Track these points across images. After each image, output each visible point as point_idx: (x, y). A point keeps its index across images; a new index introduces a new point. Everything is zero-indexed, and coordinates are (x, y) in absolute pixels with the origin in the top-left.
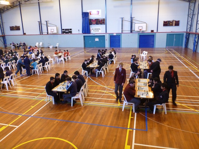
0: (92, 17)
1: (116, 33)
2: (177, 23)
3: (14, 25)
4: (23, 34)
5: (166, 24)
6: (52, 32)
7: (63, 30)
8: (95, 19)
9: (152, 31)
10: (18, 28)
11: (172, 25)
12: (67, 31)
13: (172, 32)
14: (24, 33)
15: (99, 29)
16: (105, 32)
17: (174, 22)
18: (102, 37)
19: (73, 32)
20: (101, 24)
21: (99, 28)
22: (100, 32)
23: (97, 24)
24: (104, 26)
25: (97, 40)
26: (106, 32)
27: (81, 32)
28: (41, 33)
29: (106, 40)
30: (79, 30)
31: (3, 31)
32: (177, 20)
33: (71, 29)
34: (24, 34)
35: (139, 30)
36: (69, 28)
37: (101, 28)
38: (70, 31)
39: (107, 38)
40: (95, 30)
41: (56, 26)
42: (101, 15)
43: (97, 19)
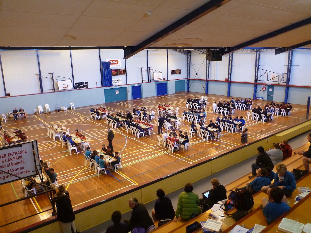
0: (113, 67)
1: (137, 84)
2: (180, 72)
5: (174, 72)
6: (66, 88)
8: (116, 70)
9: (164, 79)
11: (177, 73)
12: (81, 85)
13: (177, 79)
14: (7, 93)
15: (119, 80)
16: (125, 83)
17: (178, 71)
18: (123, 90)
19: (89, 87)
20: (122, 74)
21: (119, 79)
22: (120, 83)
23: (117, 74)
24: (124, 76)
25: (117, 92)
26: (127, 83)
27: (99, 84)
29: (129, 91)
30: (96, 83)
32: (179, 69)
33: (87, 83)
34: (8, 95)
35: (157, 79)
36: (84, 81)
37: (121, 79)
38: (85, 84)
39: (129, 89)
40: (115, 82)
41: (70, 80)
42: (120, 65)
43: (118, 70)
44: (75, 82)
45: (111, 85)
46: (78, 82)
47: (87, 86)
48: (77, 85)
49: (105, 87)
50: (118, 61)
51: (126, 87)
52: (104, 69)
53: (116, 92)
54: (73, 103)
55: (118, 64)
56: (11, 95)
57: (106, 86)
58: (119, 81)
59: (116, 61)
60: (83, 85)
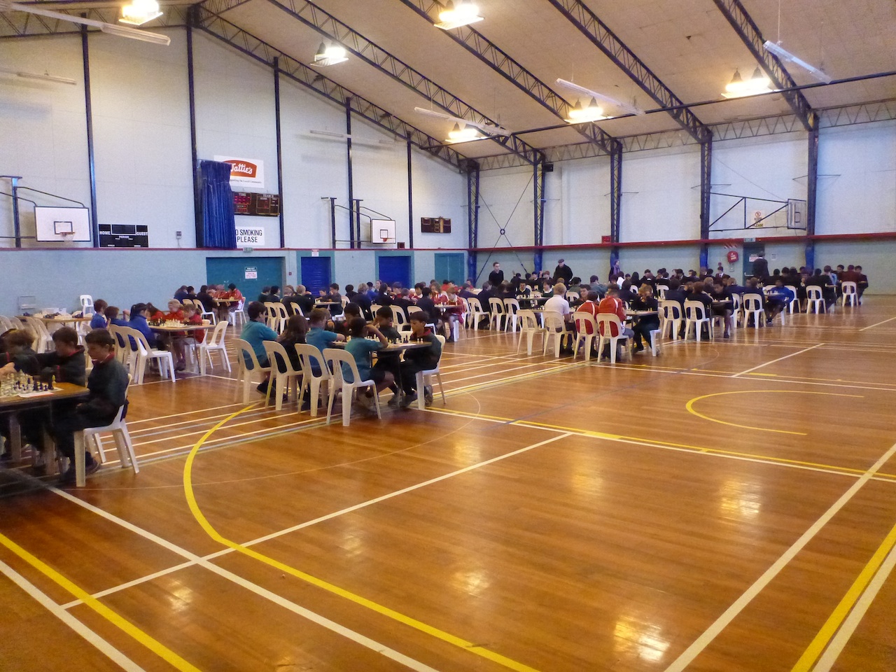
1: (320, 250)
2: (447, 229)
5: (429, 226)
6: (65, 234)
7: (104, 227)
8: (248, 195)
9: (401, 245)
11: (438, 231)
12: (122, 236)
15: (258, 233)
16: (278, 246)
17: (442, 223)
18: (270, 265)
19: (153, 243)
20: (267, 213)
21: (257, 229)
22: (261, 242)
23: (253, 211)
24: (273, 222)
25: (251, 274)
26: (282, 244)
27: (189, 239)
29: (290, 274)
30: (179, 234)
32: (446, 217)
33: (143, 228)
35: (381, 241)
36: (136, 223)
37: (262, 229)
38: (137, 234)
39: (292, 268)
40: (243, 236)
41: (84, 207)
42: (263, 181)
43: (254, 195)
44: (100, 221)
45: (231, 245)
46: (111, 222)
47: (143, 242)
48: (107, 233)
49: (208, 248)
50: (254, 168)
51: (281, 259)
52: (208, 186)
53: (246, 273)
54: (89, 297)
55: (253, 175)
57: (215, 248)
58: (258, 237)
59: (248, 165)
60: (130, 237)
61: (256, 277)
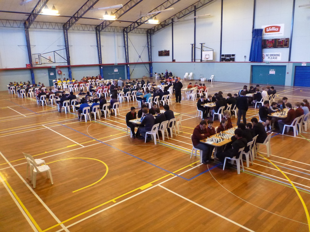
0: (268, 36)
1: (307, 63)
3: (163, 49)
4: (172, 61)
7: (223, 55)
8: (273, 40)
10: (166, 53)
12: (227, 58)
14: (174, 59)
15: (278, 55)
16: (287, 61)
18: (281, 69)
19: (236, 60)
20: (282, 47)
21: (278, 53)
22: (279, 59)
23: (275, 46)
24: (287, 50)
25: (272, 72)
26: (289, 61)
27: (248, 59)
28: (194, 60)
29: (288, 73)
30: (245, 57)
31: (150, 57)
33: (234, 55)
34: (174, 61)
36: (231, 54)
37: (280, 53)
38: (232, 57)
39: (290, 70)
40: (271, 57)
42: (283, 33)
43: (276, 40)
46: (225, 54)
47: (233, 60)
48: (223, 57)
49: (253, 62)
50: (279, 27)
51: (285, 66)
53: (270, 72)
55: (279, 31)
56: (176, 61)
57: (255, 62)
58: (278, 57)
59: (276, 27)
60: (230, 58)
61: (274, 73)
